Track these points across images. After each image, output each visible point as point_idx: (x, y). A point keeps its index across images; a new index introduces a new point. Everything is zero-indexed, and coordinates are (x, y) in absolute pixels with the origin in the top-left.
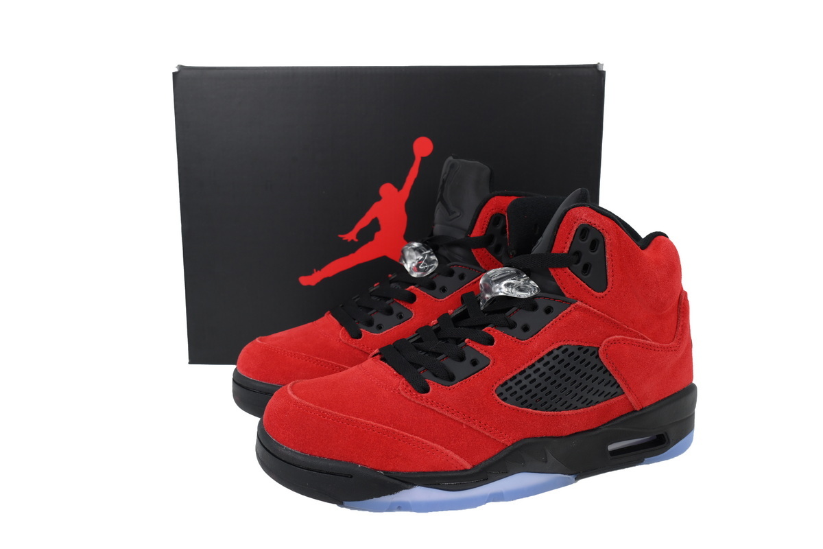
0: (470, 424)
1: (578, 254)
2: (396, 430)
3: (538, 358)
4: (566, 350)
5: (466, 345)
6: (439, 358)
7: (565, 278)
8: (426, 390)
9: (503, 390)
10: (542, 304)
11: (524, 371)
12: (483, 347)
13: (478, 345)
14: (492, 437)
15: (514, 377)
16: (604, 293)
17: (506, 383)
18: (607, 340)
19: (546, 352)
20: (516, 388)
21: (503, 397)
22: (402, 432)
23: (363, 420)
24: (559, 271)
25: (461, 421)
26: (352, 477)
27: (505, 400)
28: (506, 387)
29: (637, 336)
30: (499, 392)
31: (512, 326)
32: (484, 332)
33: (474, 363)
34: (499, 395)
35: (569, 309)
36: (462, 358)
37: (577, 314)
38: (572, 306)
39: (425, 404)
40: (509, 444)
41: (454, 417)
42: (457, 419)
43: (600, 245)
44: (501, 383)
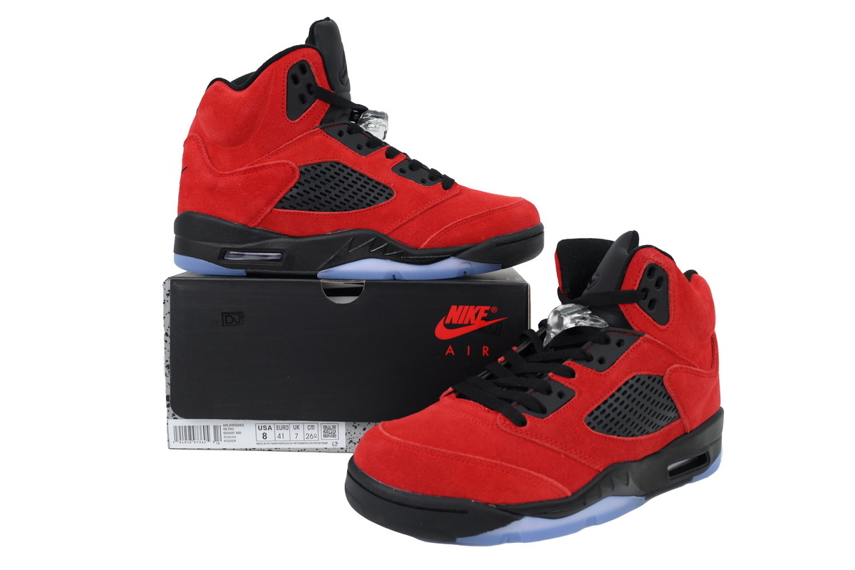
0: (567, 453)
1: (645, 290)
2: (504, 464)
3: (617, 388)
4: (639, 380)
5: (550, 379)
6: (528, 392)
7: (633, 312)
8: (524, 424)
9: (590, 419)
10: (614, 337)
11: (606, 401)
12: (567, 380)
13: (562, 378)
14: (587, 464)
15: (599, 407)
16: (667, 326)
17: (592, 413)
18: (669, 369)
19: (623, 382)
20: (602, 417)
21: (592, 425)
22: (509, 465)
23: (471, 456)
24: (629, 306)
25: (560, 450)
26: (466, 512)
27: (593, 428)
28: (594, 416)
29: (690, 364)
30: (588, 422)
31: (589, 359)
32: (565, 366)
33: (561, 395)
34: (589, 424)
35: (639, 341)
36: (549, 392)
37: (646, 346)
38: (641, 338)
39: (525, 437)
40: (601, 470)
41: (553, 447)
42: (556, 449)
43: (664, 283)
44: (589, 412)
